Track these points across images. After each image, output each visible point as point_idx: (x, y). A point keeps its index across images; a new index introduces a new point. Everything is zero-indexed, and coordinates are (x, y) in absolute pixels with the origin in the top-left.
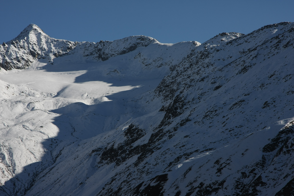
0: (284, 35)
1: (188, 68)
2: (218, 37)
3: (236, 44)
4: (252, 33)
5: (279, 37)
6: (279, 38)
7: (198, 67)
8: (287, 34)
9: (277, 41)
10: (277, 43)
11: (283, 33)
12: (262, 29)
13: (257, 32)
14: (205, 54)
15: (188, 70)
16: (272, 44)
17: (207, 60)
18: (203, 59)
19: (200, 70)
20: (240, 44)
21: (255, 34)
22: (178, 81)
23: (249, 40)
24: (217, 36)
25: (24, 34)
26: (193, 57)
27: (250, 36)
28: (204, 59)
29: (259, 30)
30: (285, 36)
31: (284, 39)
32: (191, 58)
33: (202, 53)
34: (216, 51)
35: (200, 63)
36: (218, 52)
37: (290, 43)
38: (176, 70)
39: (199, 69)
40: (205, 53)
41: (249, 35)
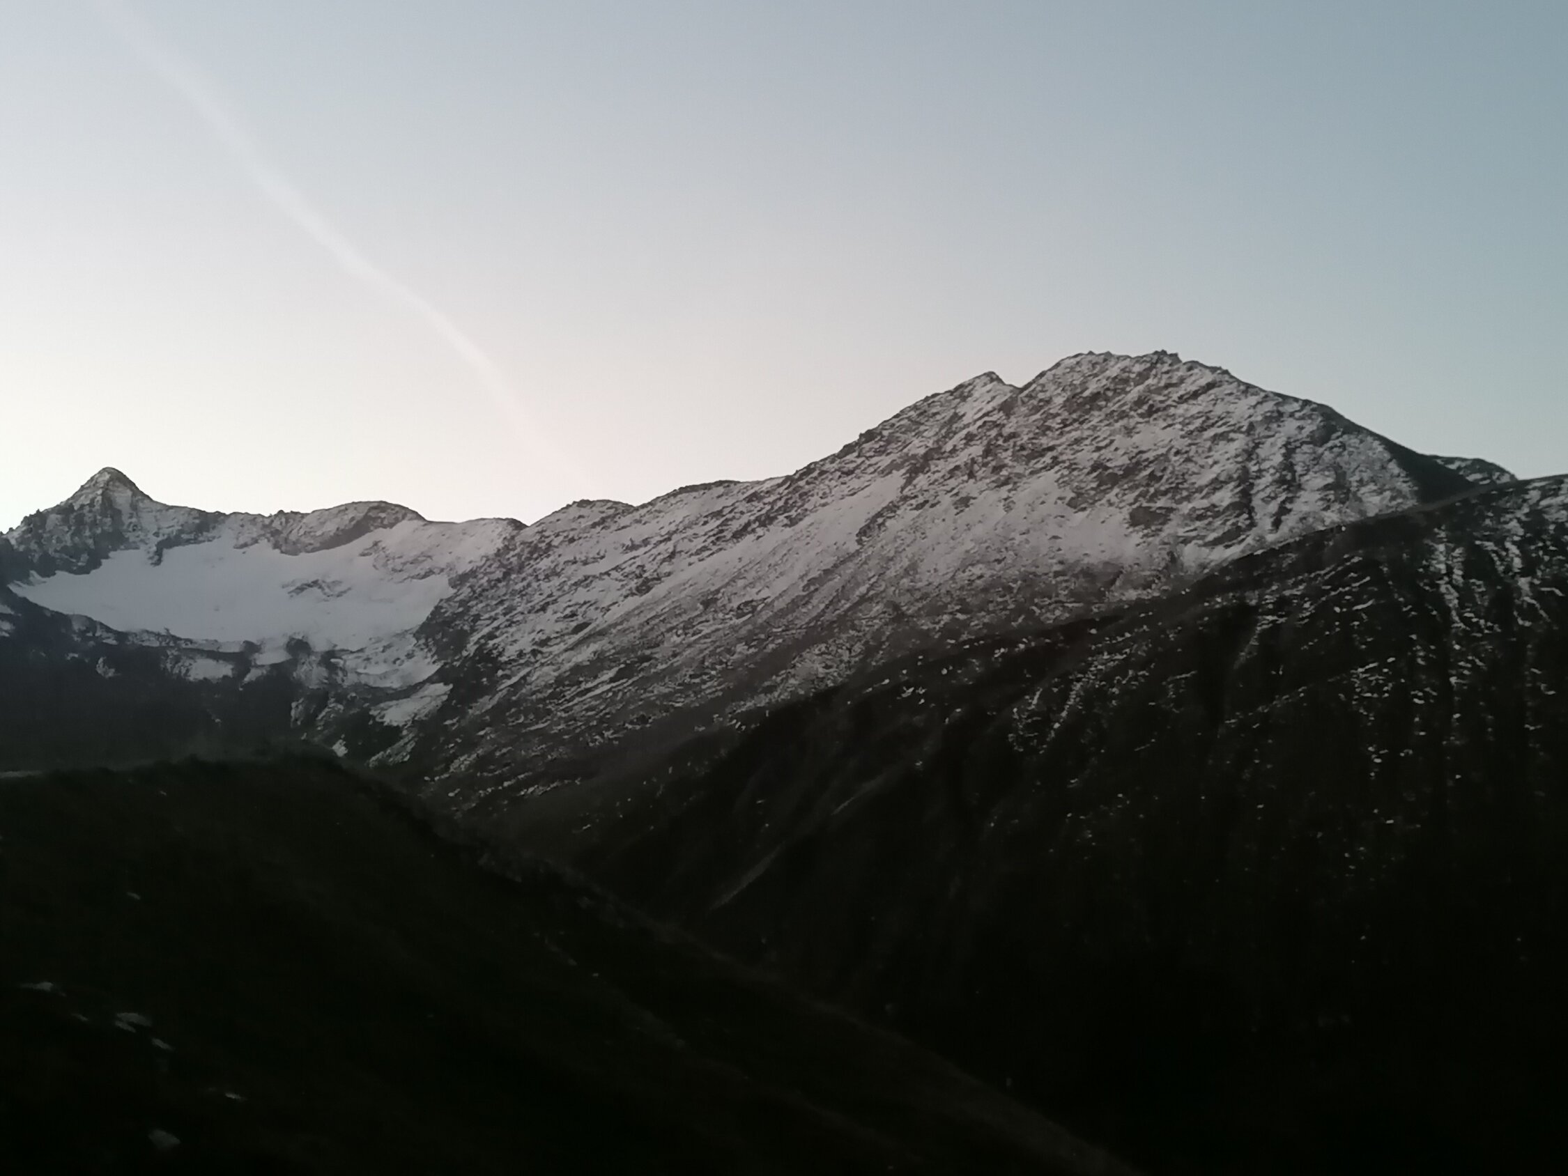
0: (735, 508)
1: (499, 580)
2: (571, 509)
3: (614, 527)
4: (650, 503)
5: (724, 513)
6: (724, 516)
7: (524, 579)
8: (742, 507)
9: (719, 522)
10: (717, 527)
11: (733, 505)
12: (674, 494)
13: (662, 500)
14: (542, 547)
15: (500, 585)
16: (707, 527)
17: (544, 564)
18: (536, 559)
19: (529, 585)
20: (623, 527)
21: (659, 505)
22: (474, 611)
23: (644, 520)
24: (568, 506)
25: (89, 491)
26: (512, 553)
27: (645, 510)
28: (538, 561)
29: (669, 495)
30: (736, 510)
31: (734, 518)
32: (507, 557)
33: (533, 545)
34: (567, 543)
35: (528, 570)
36: (573, 545)
37: (749, 529)
38: (468, 584)
39: (525, 583)
40: (540, 545)
41: (643, 506)
